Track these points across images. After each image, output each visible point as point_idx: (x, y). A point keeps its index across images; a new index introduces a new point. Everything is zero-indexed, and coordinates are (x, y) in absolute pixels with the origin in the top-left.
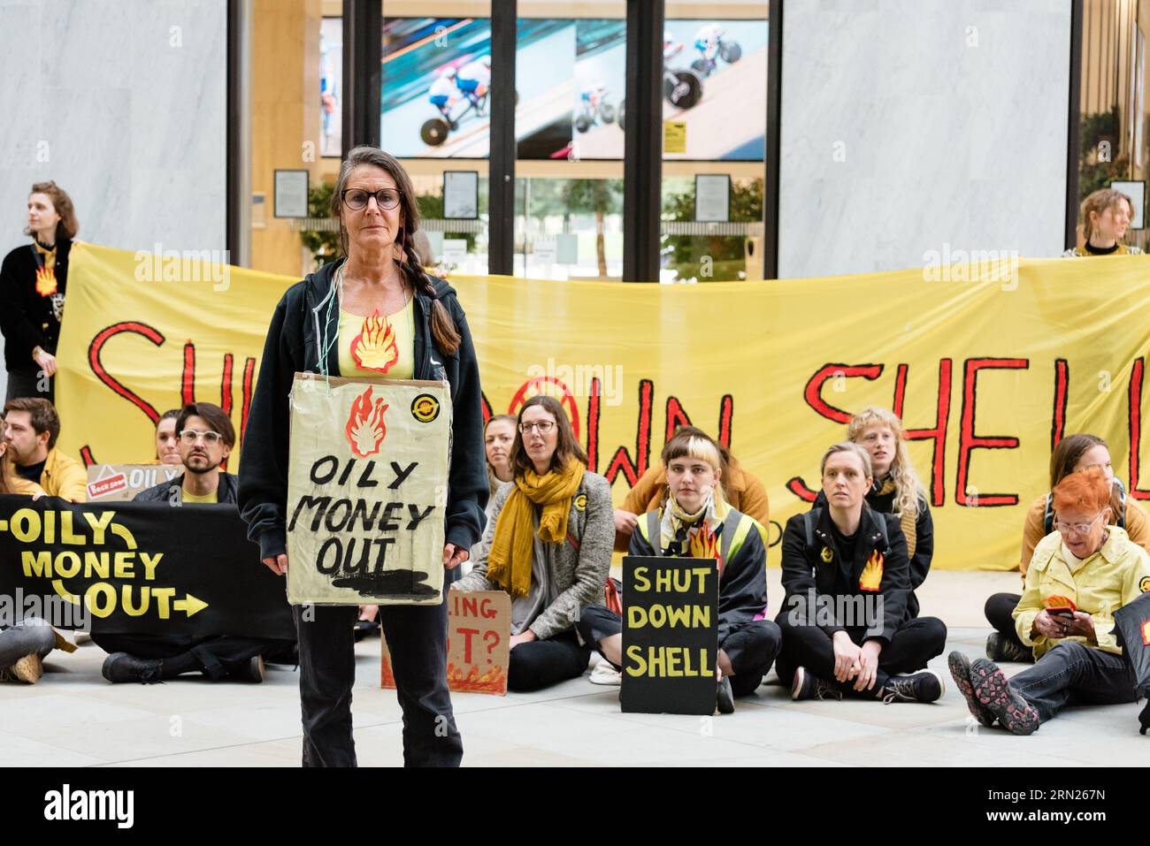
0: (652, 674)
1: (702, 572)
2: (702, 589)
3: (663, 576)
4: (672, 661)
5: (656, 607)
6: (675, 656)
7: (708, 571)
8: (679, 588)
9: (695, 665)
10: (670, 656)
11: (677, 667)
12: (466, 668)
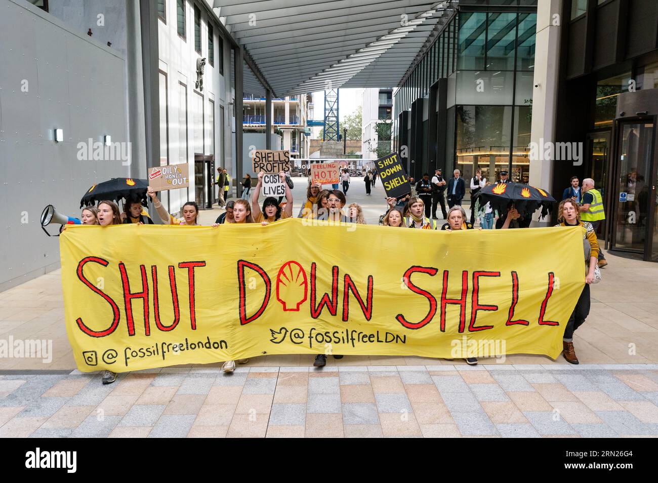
0: (393, 188)
1: (394, 157)
2: (396, 161)
3: (386, 162)
4: (396, 182)
5: (387, 170)
6: (397, 180)
7: (395, 156)
8: (390, 163)
9: (402, 181)
10: (395, 181)
11: (398, 183)
12: (330, 179)
